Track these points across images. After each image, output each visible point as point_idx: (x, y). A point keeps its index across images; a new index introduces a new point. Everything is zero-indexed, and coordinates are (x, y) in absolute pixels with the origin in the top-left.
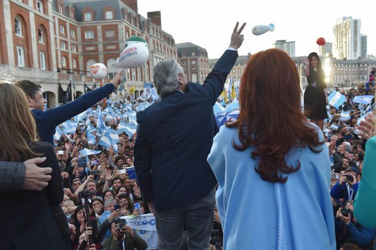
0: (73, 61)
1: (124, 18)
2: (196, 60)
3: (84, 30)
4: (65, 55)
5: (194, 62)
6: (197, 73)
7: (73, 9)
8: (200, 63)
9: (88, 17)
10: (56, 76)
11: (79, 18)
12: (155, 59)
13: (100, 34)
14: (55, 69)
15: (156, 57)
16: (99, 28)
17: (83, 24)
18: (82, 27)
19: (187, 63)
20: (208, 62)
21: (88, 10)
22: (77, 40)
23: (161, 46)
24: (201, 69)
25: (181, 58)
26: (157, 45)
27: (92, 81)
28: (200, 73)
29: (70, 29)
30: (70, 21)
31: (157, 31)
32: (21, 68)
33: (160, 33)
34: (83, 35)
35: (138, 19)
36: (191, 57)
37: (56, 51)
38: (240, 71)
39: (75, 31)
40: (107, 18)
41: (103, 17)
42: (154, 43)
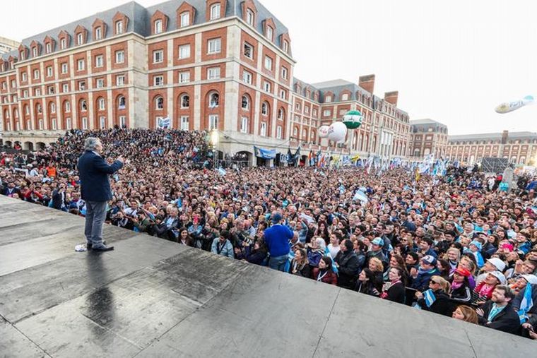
0: (311, 133)
1: (357, 99)
2: (432, 135)
3: (324, 109)
4: (297, 127)
5: (429, 138)
6: (430, 148)
7: (318, 94)
8: (435, 139)
9: (328, 99)
10: (288, 144)
11: (321, 100)
12: (383, 133)
13: (335, 112)
14: (288, 138)
15: (385, 132)
16: (336, 108)
17: (324, 105)
18: (322, 107)
19: (422, 138)
20: (446, 138)
21: (329, 94)
22: (317, 117)
23: (392, 122)
24: (435, 144)
25: (416, 134)
26: (388, 121)
27: (318, 148)
28: (435, 148)
29: (313, 108)
30: (314, 103)
31: (390, 108)
32: (262, 137)
33: (393, 110)
34: (322, 113)
35: (371, 99)
36: (427, 133)
37: (291, 123)
38: (488, 148)
39: (317, 110)
40: (343, 99)
41: (340, 99)
42: (385, 119)
